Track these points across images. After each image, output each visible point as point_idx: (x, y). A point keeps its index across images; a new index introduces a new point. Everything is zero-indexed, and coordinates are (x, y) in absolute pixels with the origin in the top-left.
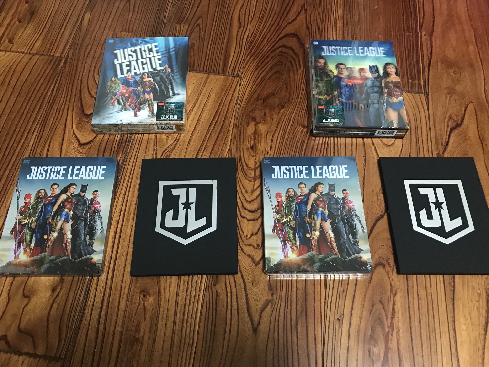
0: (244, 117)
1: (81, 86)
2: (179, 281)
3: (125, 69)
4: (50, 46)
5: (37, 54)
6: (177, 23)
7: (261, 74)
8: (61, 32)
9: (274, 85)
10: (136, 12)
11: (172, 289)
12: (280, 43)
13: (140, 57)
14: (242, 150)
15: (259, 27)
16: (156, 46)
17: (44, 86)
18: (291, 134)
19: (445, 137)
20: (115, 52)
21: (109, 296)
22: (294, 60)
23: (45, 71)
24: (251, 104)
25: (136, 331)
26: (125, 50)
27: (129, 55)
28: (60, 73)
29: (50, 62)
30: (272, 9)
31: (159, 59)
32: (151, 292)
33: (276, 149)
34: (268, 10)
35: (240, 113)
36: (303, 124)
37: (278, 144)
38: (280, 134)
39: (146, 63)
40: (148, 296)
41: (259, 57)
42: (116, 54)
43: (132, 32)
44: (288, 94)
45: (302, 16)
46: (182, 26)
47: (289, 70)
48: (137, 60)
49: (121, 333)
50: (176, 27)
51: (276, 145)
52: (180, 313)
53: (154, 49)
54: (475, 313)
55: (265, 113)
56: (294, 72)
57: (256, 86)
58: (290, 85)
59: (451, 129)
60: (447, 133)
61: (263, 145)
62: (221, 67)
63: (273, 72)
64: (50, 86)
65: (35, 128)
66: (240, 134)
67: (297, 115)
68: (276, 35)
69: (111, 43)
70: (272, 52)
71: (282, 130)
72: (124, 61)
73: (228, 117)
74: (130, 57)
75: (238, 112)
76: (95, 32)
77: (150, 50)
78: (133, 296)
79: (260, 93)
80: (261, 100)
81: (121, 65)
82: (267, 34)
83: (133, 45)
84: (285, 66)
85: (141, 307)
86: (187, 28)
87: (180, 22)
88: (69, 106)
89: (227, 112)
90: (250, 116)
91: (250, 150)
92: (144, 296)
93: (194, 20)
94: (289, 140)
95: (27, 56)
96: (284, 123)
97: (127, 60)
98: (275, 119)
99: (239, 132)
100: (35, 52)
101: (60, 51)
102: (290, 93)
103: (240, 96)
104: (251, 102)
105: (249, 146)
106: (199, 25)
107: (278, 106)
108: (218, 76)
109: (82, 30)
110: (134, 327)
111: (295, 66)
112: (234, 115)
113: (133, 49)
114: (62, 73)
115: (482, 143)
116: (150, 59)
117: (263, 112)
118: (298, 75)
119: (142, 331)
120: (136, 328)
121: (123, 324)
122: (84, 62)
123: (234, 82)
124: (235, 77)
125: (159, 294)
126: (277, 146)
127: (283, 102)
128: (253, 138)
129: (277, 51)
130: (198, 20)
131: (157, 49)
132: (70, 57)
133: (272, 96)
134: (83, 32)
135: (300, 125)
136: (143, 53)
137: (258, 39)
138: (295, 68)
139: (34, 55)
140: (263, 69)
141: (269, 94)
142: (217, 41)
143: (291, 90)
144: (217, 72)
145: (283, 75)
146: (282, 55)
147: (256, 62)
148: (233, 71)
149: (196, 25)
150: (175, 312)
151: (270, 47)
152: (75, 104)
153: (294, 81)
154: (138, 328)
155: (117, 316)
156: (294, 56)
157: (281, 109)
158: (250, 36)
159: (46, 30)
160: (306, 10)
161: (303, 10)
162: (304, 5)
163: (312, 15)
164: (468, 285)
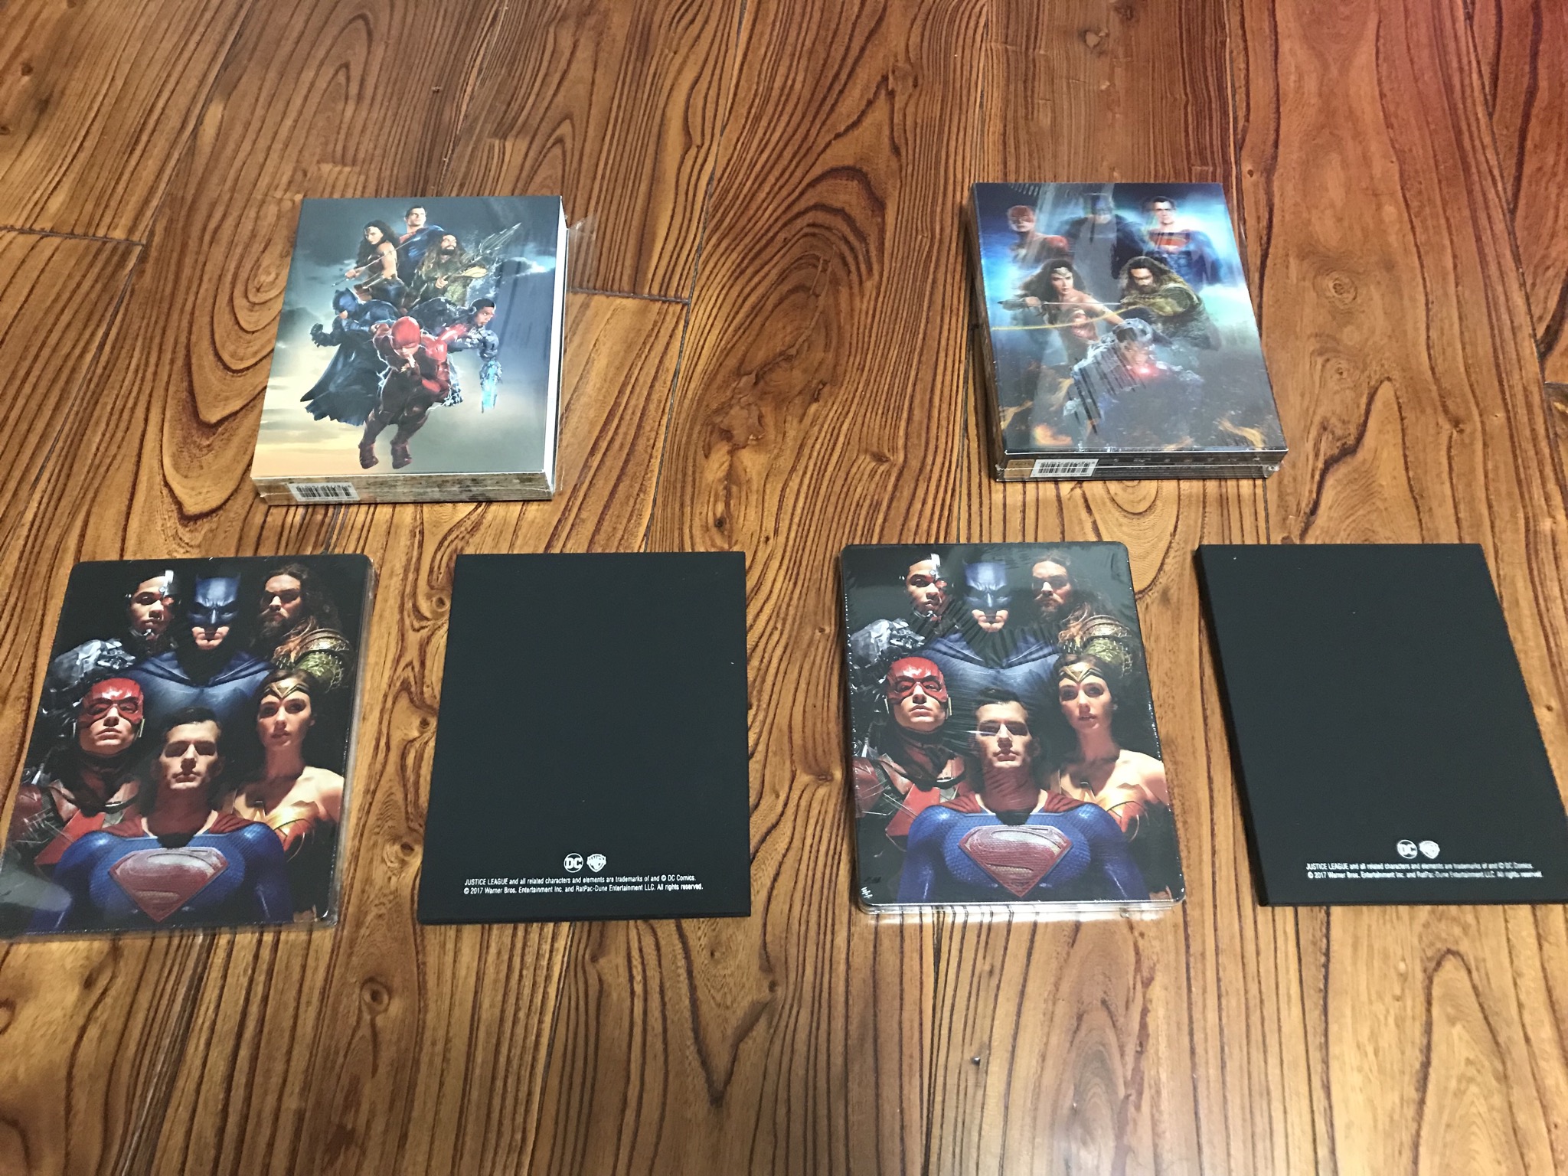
0: (697, 429)
1: (190, 333)
2: (484, 947)
4: (97, 205)
5: (53, 232)
6: (495, 134)
7: (749, 295)
8: (133, 162)
9: (789, 329)
10: (367, 101)
11: (463, 972)
12: (810, 198)
14: (687, 531)
15: (746, 147)
17: (72, 335)
18: (839, 482)
19: (1307, 488)
21: (265, 999)
22: (852, 249)
23: (79, 285)
24: (719, 388)
25: (346, 1107)
28: (124, 292)
29: (95, 257)
30: (786, 91)
32: (397, 982)
33: (794, 527)
34: (775, 93)
35: (683, 416)
36: (875, 449)
37: (798, 511)
38: (806, 481)
40: (386, 998)
41: (747, 240)
43: (354, 163)
44: (831, 355)
45: (879, 113)
46: (509, 145)
47: (835, 282)
49: (300, 1116)
50: (491, 148)
51: (793, 514)
52: (484, 1049)
54: (1389, 1036)
55: (761, 417)
56: (851, 288)
57: (736, 331)
58: (839, 327)
59: (1326, 462)
60: (1313, 477)
61: (752, 514)
62: (628, 272)
63: (785, 288)
64: (93, 334)
65: (43, 468)
66: (684, 481)
67: (860, 420)
68: (798, 174)
70: (785, 225)
71: (811, 468)
73: (648, 428)
75: (679, 413)
76: (237, 163)
78: (339, 995)
79: (745, 355)
80: (750, 373)
82: (772, 168)
84: (824, 270)
85: (365, 1031)
86: (524, 150)
87: (502, 132)
88: (150, 395)
89: (643, 414)
90: (714, 425)
91: (714, 530)
92: (375, 996)
93: (545, 128)
94: (833, 499)
95: (21, 239)
96: (818, 446)
98: (791, 433)
99: (680, 476)
100: (48, 226)
101: (125, 221)
102: (837, 355)
103: (684, 363)
104: (720, 378)
105: (711, 521)
106: (560, 141)
107: (800, 393)
108: (618, 301)
109: (197, 158)
110: (340, 1099)
111: (853, 268)
112: (664, 422)
114: (133, 291)
115: (1417, 508)
117: (755, 414)
118: (862, 297)
119: (365, 1107)
120: (346, 1098)
121: (306, 1088)
122: (202, 259)
123: (668, 319)
124: (670, 302)
125: (422, 988)
126: (796, 520)
127: (815, 381)
128: (722, 493)
129: (800, 223)
130: (559, 124)
132: (157, 239)
133: (784, 364)
134: (200, 162)
135: (866, 451)
137: (742, 185)
138: (854, 277)
139: (45, 235)
140: (756, 280)
141: (774, 358)
142: (618, 192)
143: (840, 344)
144: (616, 287)
145: (817, 296)
146: (814, 235)
147: (734, 255)
148: (665, 284)
149: (551, 141)
150: (470, 1046)
151: (780, 211)
152: (172, 389)
153: (852, 317)
154: (352, 1099)
155: (288, 1061)
156: (852, 238)
157: (810, 404)
158: (718, 174)
159: (83, 156)
160: (891, 94)
161: (883, 93)
162: (885, 78)
163: (911, 109)
164: (1370, 946)
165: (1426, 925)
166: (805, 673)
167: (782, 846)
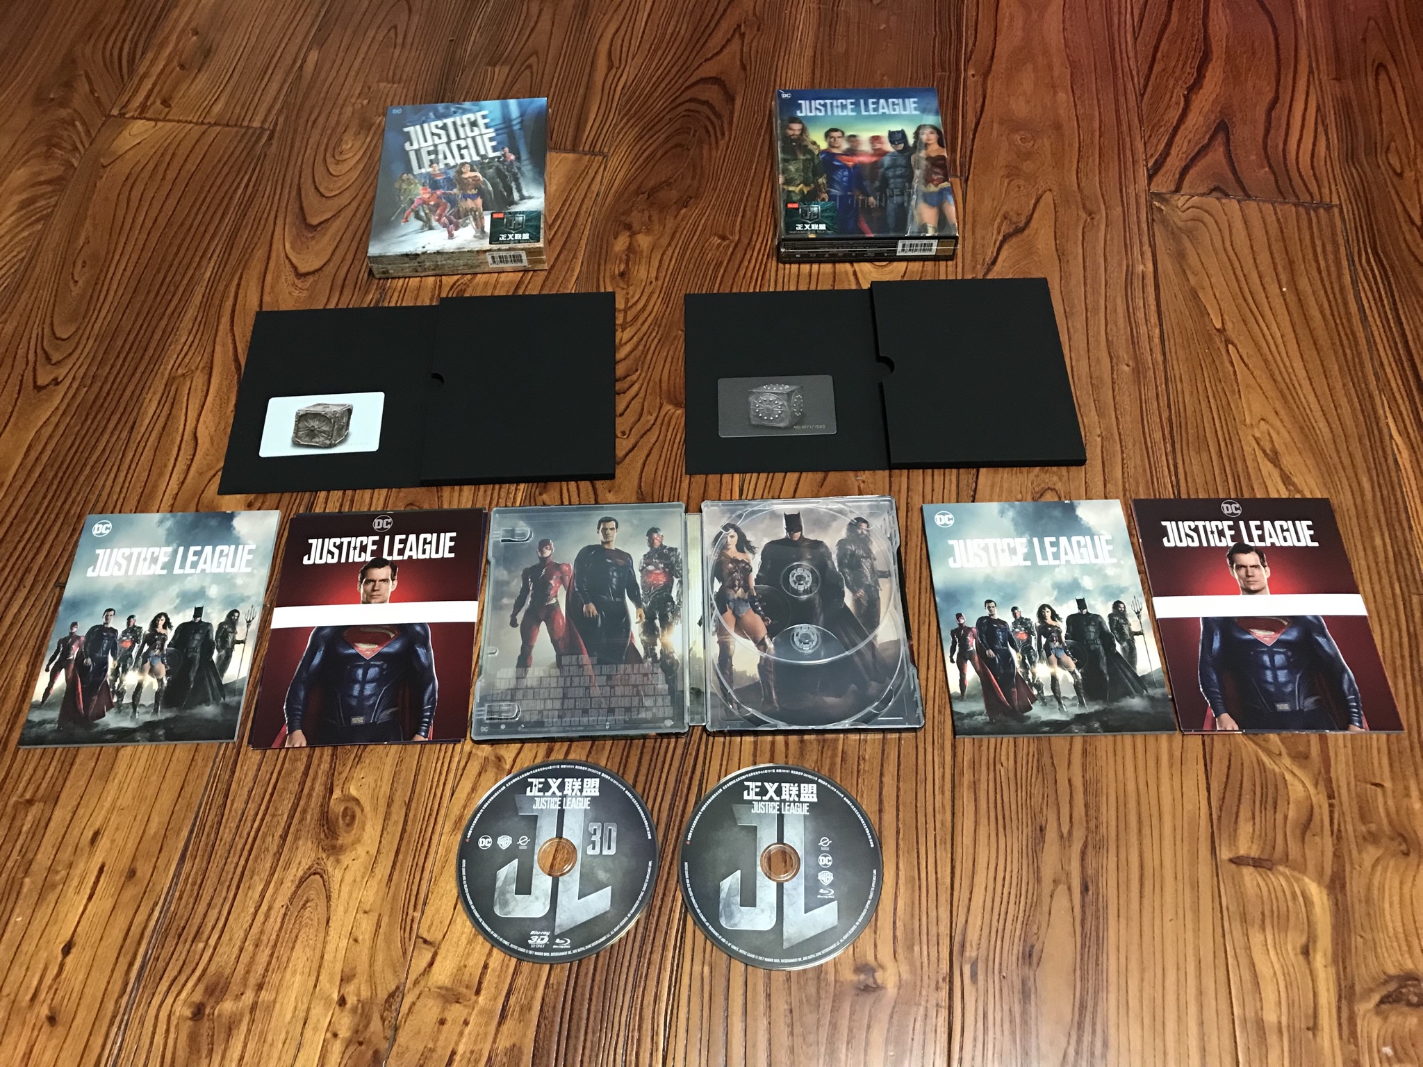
0: (610, 223)
3: (426, 159)
4: (242, 108)
7: (645, 150)
12: (687, 95)
13: (453, 136)
15: (647, 68)
16: (484, 117)
18: (698, 250)
19: (991, 250)
20: (406, 130)
22: (712, 123)
23: (232, 152)
24: (625, 201)
26: (426, 126)
27: (433, 134)
28: (260, 156)
29: (242, 137)
31: (491, 139)
33: (668, 276)
34: (668, 36)
35: (602, 217)
36: (721, 232)
37: (671, 268)
38: (677, 251)
39: (466, 147)
41: (651, 114)
42: (408, 133)
44: (696, 181)
45: (734, 46)
46: (497, 69)
47: (700, 142)
48: (449, 143)
50: (486, 71)
51: (667, 269)
53: (481, 122)
55: (650, 217)
56: (710, 145)
57: (636, 170)
58: (702, 167)
59: (1004, 237)
60: (995, 245)
61: (642, 269)
62: (570, 139)
63: (670, 144)
64: (241, 179)
66: (601, 252)
67: (712, 218)
68: (680, 82)
69: (397, 115)
70: (670, 111)
72: (423, 144)
73: (580, 222)
74: (436, 138)
75: (599, 215)
77: (474, 124)
79: (642, 182)
80: (645, 193)
81: (418, 152)
82: (663, 80)
83: (439, 117)
84: (694, 136)
88: (277, 211)
89: (577, 216)
90: (621, 221)
91: (618, 278)
94: (693, 262)
96: (685, 232)
97: (430, 142)
98: (669, 225)
99: (598, 250)
100: (213, 120)
101: (260, 117)
102: (700, 182)
103: (603, 188)
104: (625, 197)
105: (617, 272)
106: (530, 66)
107: (675, 203)
108: (564, 155)
111: (712, 134)
112: (590, 220)
113: (440, 123)
114: (265, 156)
116: (474, 138)
117: (647, 215)
123: (594, 165)
124: (596, 155)
126: (669, 272)
127: (685, 196)
128: (624, 258)
130: (529, 58)
131: (487, 121)
132: (279, 127)
133: (665, 187)
135: (715, 234)
136: (461, 130)
137: (644, 89)
138: (713, 138)
139: (211, 125)
140: (651, 141)
141: (661, 184)
142: (565, 94)
143: (702, 176)
144: (562, 146)
145: (689, 150)
146: (689, 116)
147: (638, 128)
148: (593, 145)
149: (524, 67)
152: (289, 207)
153: (711, 161)
156: (713, 117)
157: (680, 210)
158: (629, 84)
160: (743, 35)
161: (737, 36)
162: (739, 26)
163: (755, 44)
164: (1001, 487)
165: (1037, 476)
166: (671, 353)
167: (653, 441)
